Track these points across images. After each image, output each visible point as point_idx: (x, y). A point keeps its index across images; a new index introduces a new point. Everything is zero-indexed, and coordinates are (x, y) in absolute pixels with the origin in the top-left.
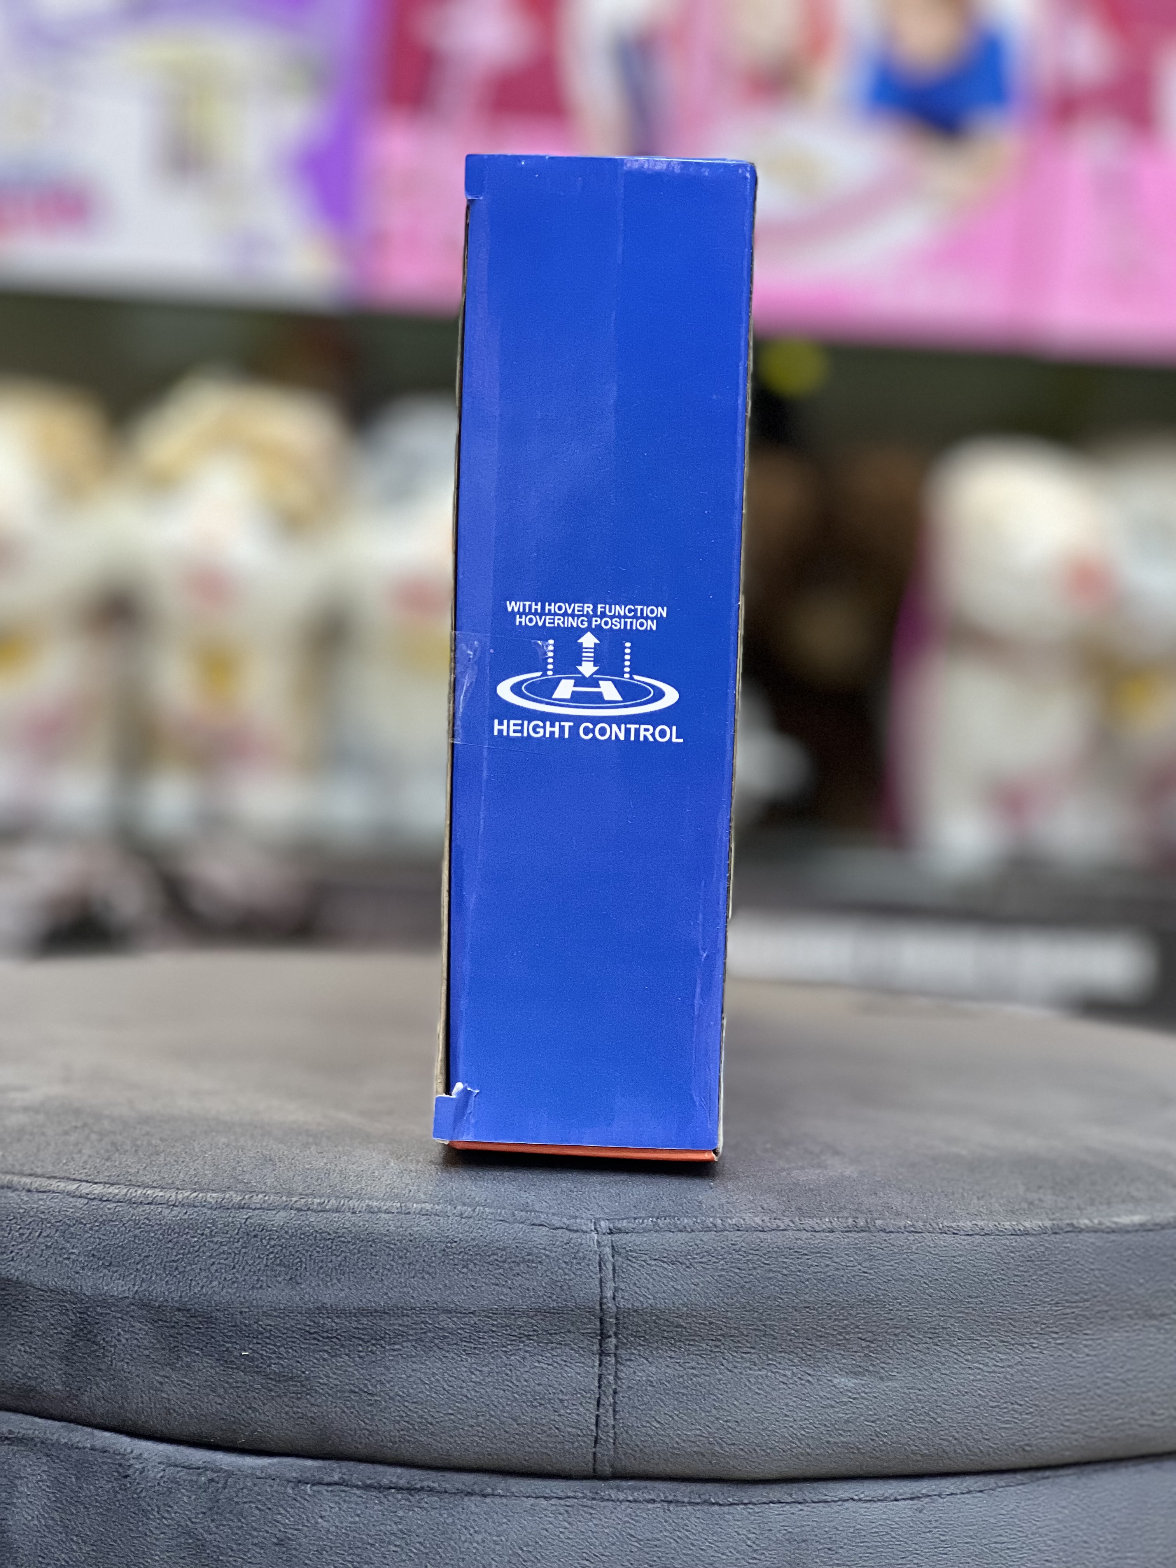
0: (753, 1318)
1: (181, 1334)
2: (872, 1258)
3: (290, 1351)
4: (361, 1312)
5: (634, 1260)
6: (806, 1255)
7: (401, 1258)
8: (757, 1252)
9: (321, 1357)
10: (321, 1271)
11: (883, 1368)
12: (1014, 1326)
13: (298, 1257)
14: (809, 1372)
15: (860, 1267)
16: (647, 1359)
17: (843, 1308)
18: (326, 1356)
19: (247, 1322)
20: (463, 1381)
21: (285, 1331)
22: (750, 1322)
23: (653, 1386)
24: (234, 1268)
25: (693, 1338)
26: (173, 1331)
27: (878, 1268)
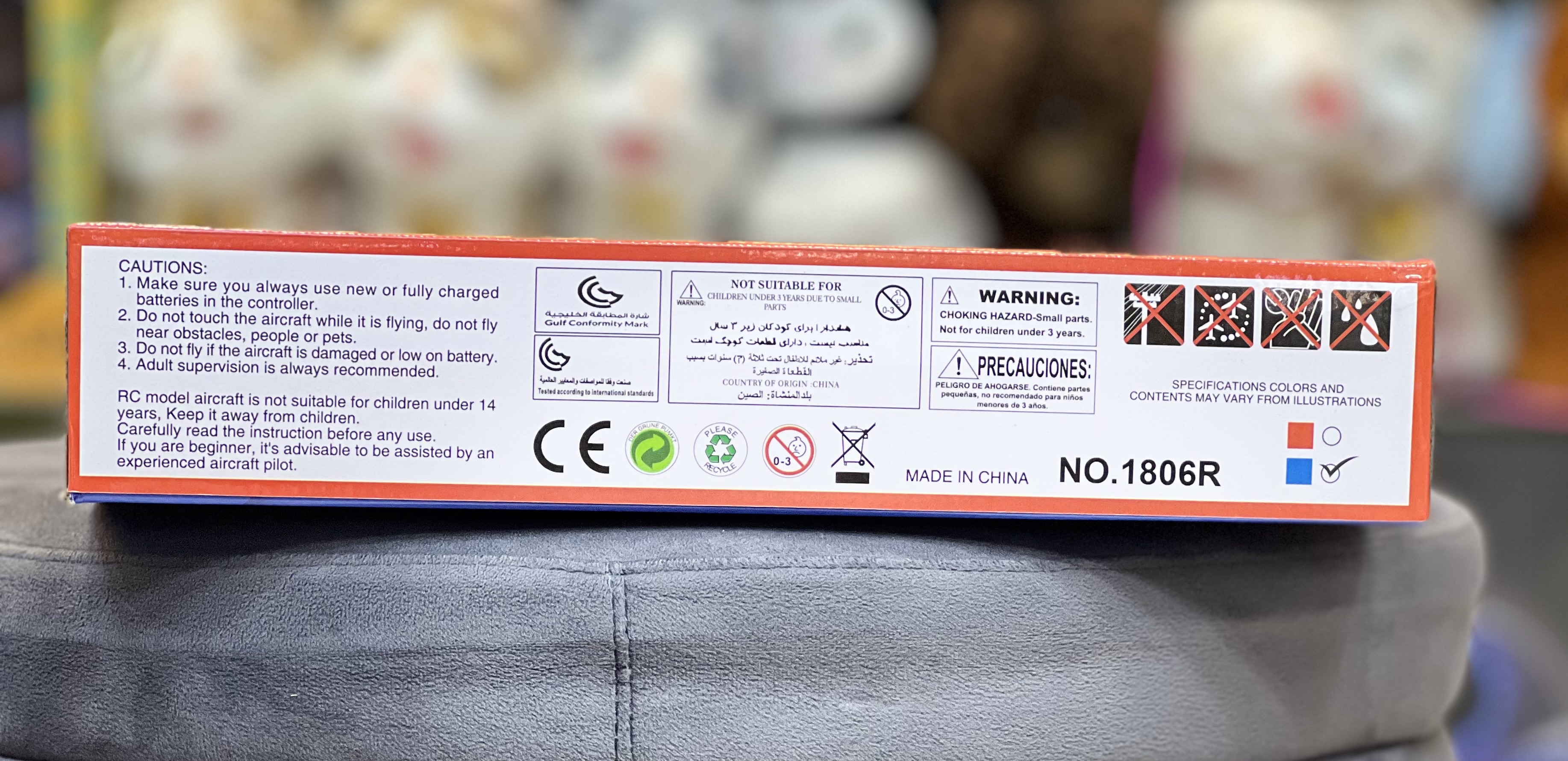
0: (759, 647)
1: (236, 682)
2: (871, 591)
3: (334, 691)
4: (398, 653)
5: (645, 597)
6: (808, 589)
7: (432, 603)
8: (761, 587)
9: (363, 696)
10: (359, 618)
11: (886, 693)
12: (1013, 655)
13: (338, 606)
14: (814, 697)
15: (860, 600)
16: (660, 688)
17: (844, 638)
18: (367, 694)
19: (294, 667)
20: (492, 712)
21: (329, 674)
22: (755, 652)
23: (667, 712)
24: (281, 619)
25: (702, 667)
26: (229, 679)
27: (878, 601)
